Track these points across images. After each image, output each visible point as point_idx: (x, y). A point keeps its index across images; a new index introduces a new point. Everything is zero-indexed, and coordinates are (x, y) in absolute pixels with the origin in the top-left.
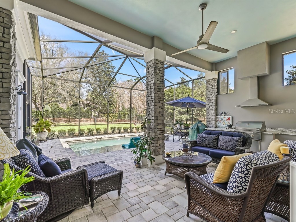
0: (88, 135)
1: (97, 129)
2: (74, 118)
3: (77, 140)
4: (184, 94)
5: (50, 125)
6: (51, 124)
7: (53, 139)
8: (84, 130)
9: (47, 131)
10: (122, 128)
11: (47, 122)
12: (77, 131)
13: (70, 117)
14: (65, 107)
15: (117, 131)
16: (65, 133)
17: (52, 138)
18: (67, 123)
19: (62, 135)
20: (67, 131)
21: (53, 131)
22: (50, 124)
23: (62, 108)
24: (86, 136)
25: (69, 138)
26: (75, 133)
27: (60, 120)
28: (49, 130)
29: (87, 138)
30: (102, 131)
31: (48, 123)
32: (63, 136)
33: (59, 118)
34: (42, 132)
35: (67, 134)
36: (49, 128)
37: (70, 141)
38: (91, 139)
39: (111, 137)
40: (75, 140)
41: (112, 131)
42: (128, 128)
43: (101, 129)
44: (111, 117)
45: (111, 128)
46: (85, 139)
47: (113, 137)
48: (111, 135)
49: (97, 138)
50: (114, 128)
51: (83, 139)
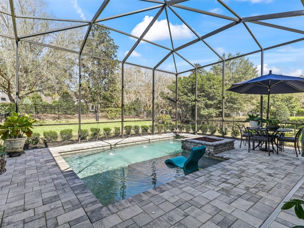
0: (92, 139)
1: (105, 130)
2: (64, 114)
3: (77, 149)
4: (210, 81)
5: (30, 125)
6: (33, 122)
7: (36, 148)
8: (86, 131)
9: (25, 135)
10: (140, 127)
11: (25, 119)
12: (75, 134)
13: (59, 113)
14: (51, 101)
15: (133, 132)
16: (57, 137)
17: (35, 146)
18: (55, 121)
19: (51, 140)
20: (59, 133)
21: (35, 134)
22: (30, 122)
23: (47, 102)
24: (90, 141)
25: (63, 145)
26: (72, 137)
27: (45, 116)
28: (29, 133)
31: (26, 121)
32: (53, 142)
33: (44, 114)
34: (15, 137)
35: (59, 139)
36: (28, 129)
37: (67, 151)
38: (100, 147)
39: (130, 143)
40: (75, 150)
41: (126, 132)
42: (148, 127)
43: (110, 130)
44: (114, 112)
45: (125, 128)
46: (91, 147)
47: (132, 142)
48: (128, 139)
49: (111, 144)
50: (130, 127)
51: (88, 148)
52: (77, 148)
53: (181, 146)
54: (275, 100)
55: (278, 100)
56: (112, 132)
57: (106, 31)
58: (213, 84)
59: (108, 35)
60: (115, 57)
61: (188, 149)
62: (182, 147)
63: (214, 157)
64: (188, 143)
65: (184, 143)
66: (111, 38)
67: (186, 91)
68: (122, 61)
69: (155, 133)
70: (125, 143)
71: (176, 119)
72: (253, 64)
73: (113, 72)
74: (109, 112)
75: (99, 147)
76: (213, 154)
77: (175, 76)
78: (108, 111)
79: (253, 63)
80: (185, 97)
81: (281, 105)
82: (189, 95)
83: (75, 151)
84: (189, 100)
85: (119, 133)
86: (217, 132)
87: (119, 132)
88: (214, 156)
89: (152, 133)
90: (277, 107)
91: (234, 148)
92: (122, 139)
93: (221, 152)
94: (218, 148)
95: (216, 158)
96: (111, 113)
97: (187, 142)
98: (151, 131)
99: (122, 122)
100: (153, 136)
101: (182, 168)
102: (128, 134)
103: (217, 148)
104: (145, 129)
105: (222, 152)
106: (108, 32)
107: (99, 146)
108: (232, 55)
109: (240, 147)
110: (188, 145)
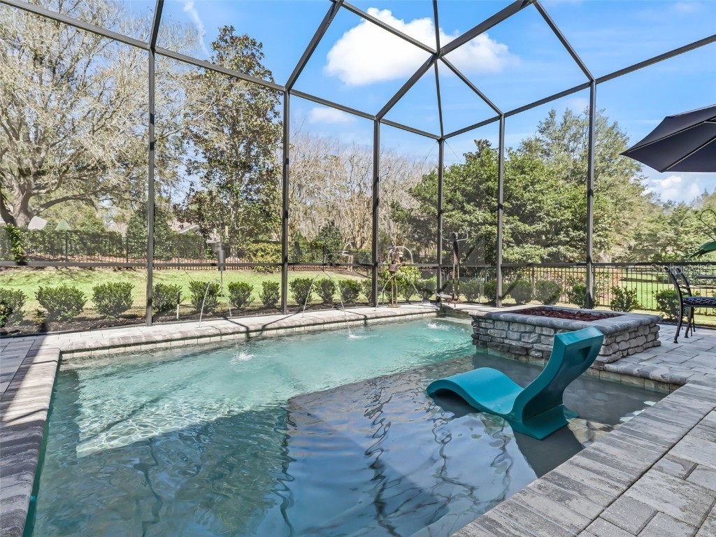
0: (194, 313)
1: (232, 288)
3: (132, 341)
10: (337, 283)
12: (139, 299)
15: (316, 297)
16: (80, 306)
18: (120, 273)
19: (59, 312)
24: (184, 318)
26: (129, 307)
29: (191, 327)
30: (256, 297)
32: (65, 319)
35: (89, 311)
37: (93, 346)
38: (210, 336)
39: (304, 326)
40: (122, 342)
41: (297, 298)
42: (360, 286)
43: (250, 289)
44: (271, 254)
45: (293, 285)
46: (178, 336)
47: (312, 322)
48: (300, 315)
49: (247, 328)
50: (308, 283)
51: (168, 337)
52: (134, 337)
53: (472, 336)
54: (681, 229)
55: (687, 229)
56: (254, 294)
57: (254, 51)
58: (534, 179)
59: (259, 61)
60: (275, 116)
61: (497, 346)
62: (476, 338)
63: (604, 375)
64: (499, 324)
65: (483, 324)
66: (267, 68)
67: (461, 198)
68: (284, 85)
69: (380, 304)
70: (290, 325)
71: (437, 265)
72: (628, 138)
73: (269, 151)
74: (259, 254)
75: (205, 336)
76: (602, 363)
77: (437, 145)
78: (257, 251)
79: (627, 136)
80: (457, 215)
81: (698, 243)
82: (468, 207)
83: (125, 346)
84: (471, 224)
85: (275, 301)
86: (564, 298)
87: (274, 296)
88: (605, 370)
89: (372, 302)
90: (687, 248)
91: (659, 345)
92: (282, 316)
93: (626, 354)
94: (618, 343)
95: (613, 377)
96: (262, 256)
97: (494, 321)
98: (367, 295)
99: (283, 265)
100: (374, 309)
101: (506, 417)
102: (302, 304)
103: (615, 342)
104: (351, 291)
105: (628, 355)
106: (258, 54)
107: (206, 333)
108: (573, 115)
109: (676, 342)
110: (496, 332)
